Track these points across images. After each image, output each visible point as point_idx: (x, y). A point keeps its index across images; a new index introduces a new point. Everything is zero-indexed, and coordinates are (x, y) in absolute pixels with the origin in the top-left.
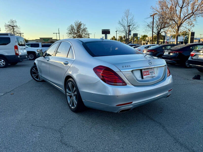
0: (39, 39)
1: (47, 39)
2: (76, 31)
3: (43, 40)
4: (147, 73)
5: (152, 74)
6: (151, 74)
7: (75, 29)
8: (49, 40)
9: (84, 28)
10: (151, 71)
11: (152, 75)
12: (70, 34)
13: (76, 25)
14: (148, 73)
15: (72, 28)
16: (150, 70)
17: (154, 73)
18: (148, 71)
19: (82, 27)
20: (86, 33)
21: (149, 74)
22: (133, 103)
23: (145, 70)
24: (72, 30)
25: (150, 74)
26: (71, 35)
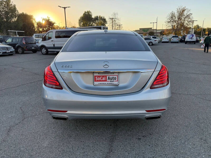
0: (139, 29)
1: (146, 29)
2: (177, 19)
3: (143, 30)
4: (102, 78)
7: (176, 16)
8: (148, 30)
9: (188, 14)
11: (111, 82)
12: (169, 22)
13: (178, 12)
15: (173, 16)
17: (116, 80)
18: (106, 76)
19: (185, 13)
20: (190, 20)
22: (68, 112)
24: (172, 17)
25: (109, 80)
26: (170, 24)
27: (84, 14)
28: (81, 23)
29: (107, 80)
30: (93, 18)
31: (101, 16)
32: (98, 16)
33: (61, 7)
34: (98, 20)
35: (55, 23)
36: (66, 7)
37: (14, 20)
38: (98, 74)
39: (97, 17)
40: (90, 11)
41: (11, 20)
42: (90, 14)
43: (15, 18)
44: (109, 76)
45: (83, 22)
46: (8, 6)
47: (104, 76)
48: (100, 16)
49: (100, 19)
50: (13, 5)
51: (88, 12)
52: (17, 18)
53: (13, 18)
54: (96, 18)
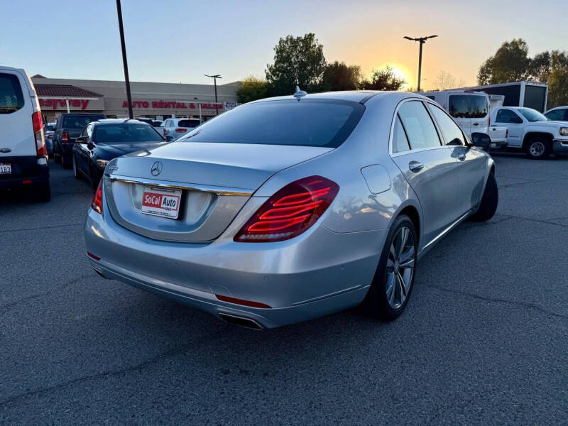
4: (154, 200)
5: (169, 207)
6: (167, 209)
10: (169, 198)
11: (167, 212)
14: (157, 202)
16: (169, 194)
18: (161, 196)
21: (159, 206)
23: (152, 189)
25: (164, 206)
27: (500, 51)
28: (486, 77)
29: (162, 206)
30: (530, 60)
31: (561, 51)
32: (550, 52)
33: (410, 39)
34: (548, 64)
35: (403, 82)
36: (426, 38)
37: (313, 81)
38: (149, 189)
39: (546, 55)
40: (523, 40)
41: (308, 82)
42: (520, 48)
43: (318, 76)
44: (167, 197)
45: (494, 75)
46: (307, 50)
47: (157, 196)
48: (557, 52)
49: (555, 62)
50: (317, 47)
51: (514, 43)
52: (322, 74)
53: (313, 76)
54: (543, 60)
